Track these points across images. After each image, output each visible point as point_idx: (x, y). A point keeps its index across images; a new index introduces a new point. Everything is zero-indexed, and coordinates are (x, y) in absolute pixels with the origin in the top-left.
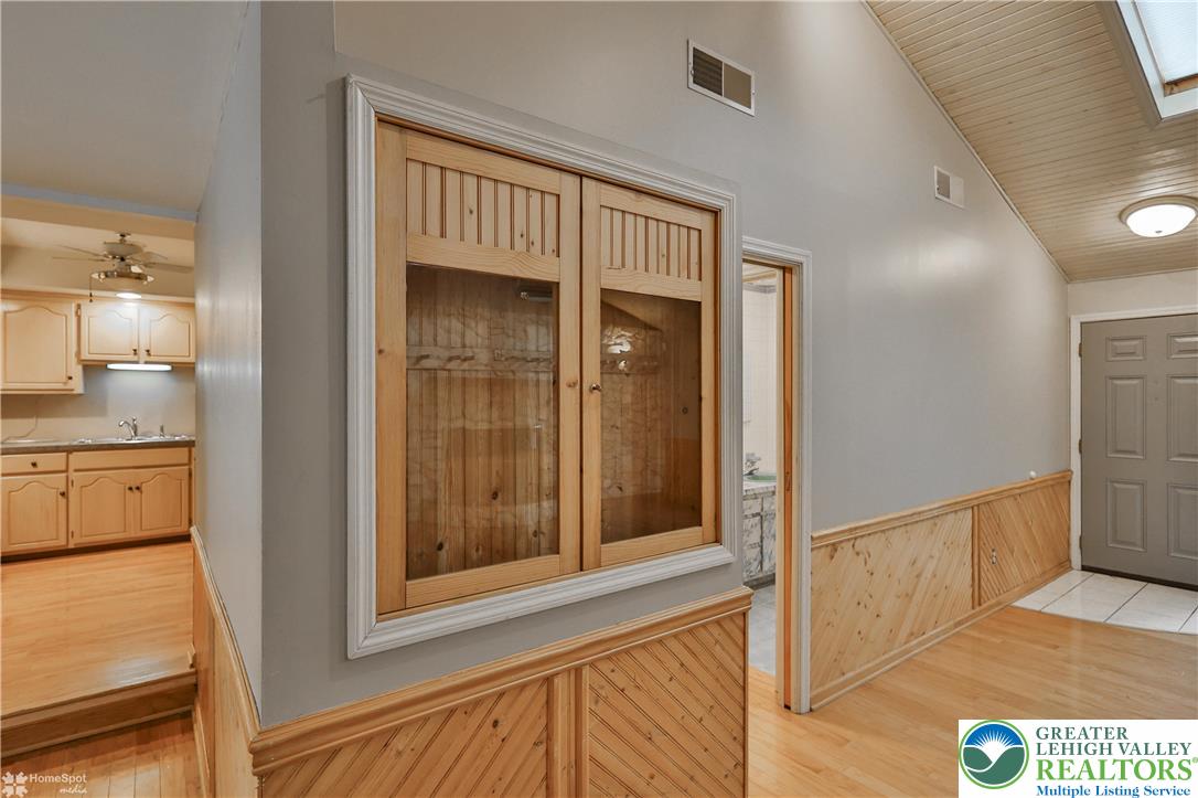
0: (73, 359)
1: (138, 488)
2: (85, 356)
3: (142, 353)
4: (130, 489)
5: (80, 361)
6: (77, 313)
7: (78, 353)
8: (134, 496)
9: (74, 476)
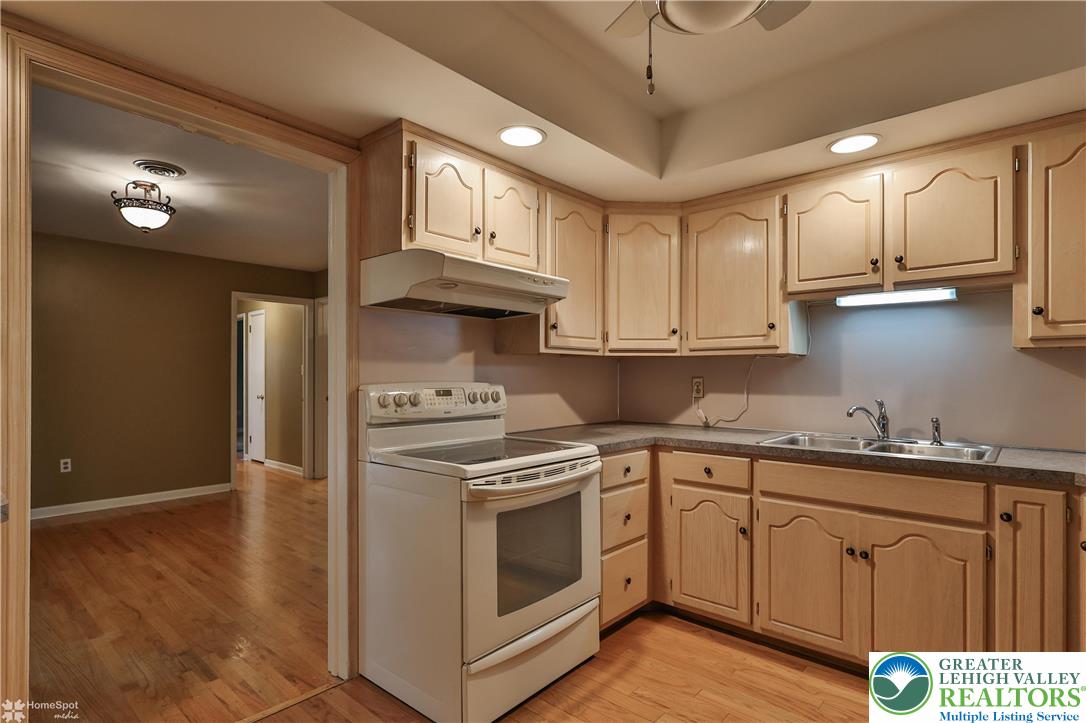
0: (777, 294)
1: (865, 555)
2: (794, 286)
3: (891, 266)
4: (851, 552)
5: (788, 296)
6: (782, 210)
7: (784, 283)
8: (856, 569)
9: (761, 501)
